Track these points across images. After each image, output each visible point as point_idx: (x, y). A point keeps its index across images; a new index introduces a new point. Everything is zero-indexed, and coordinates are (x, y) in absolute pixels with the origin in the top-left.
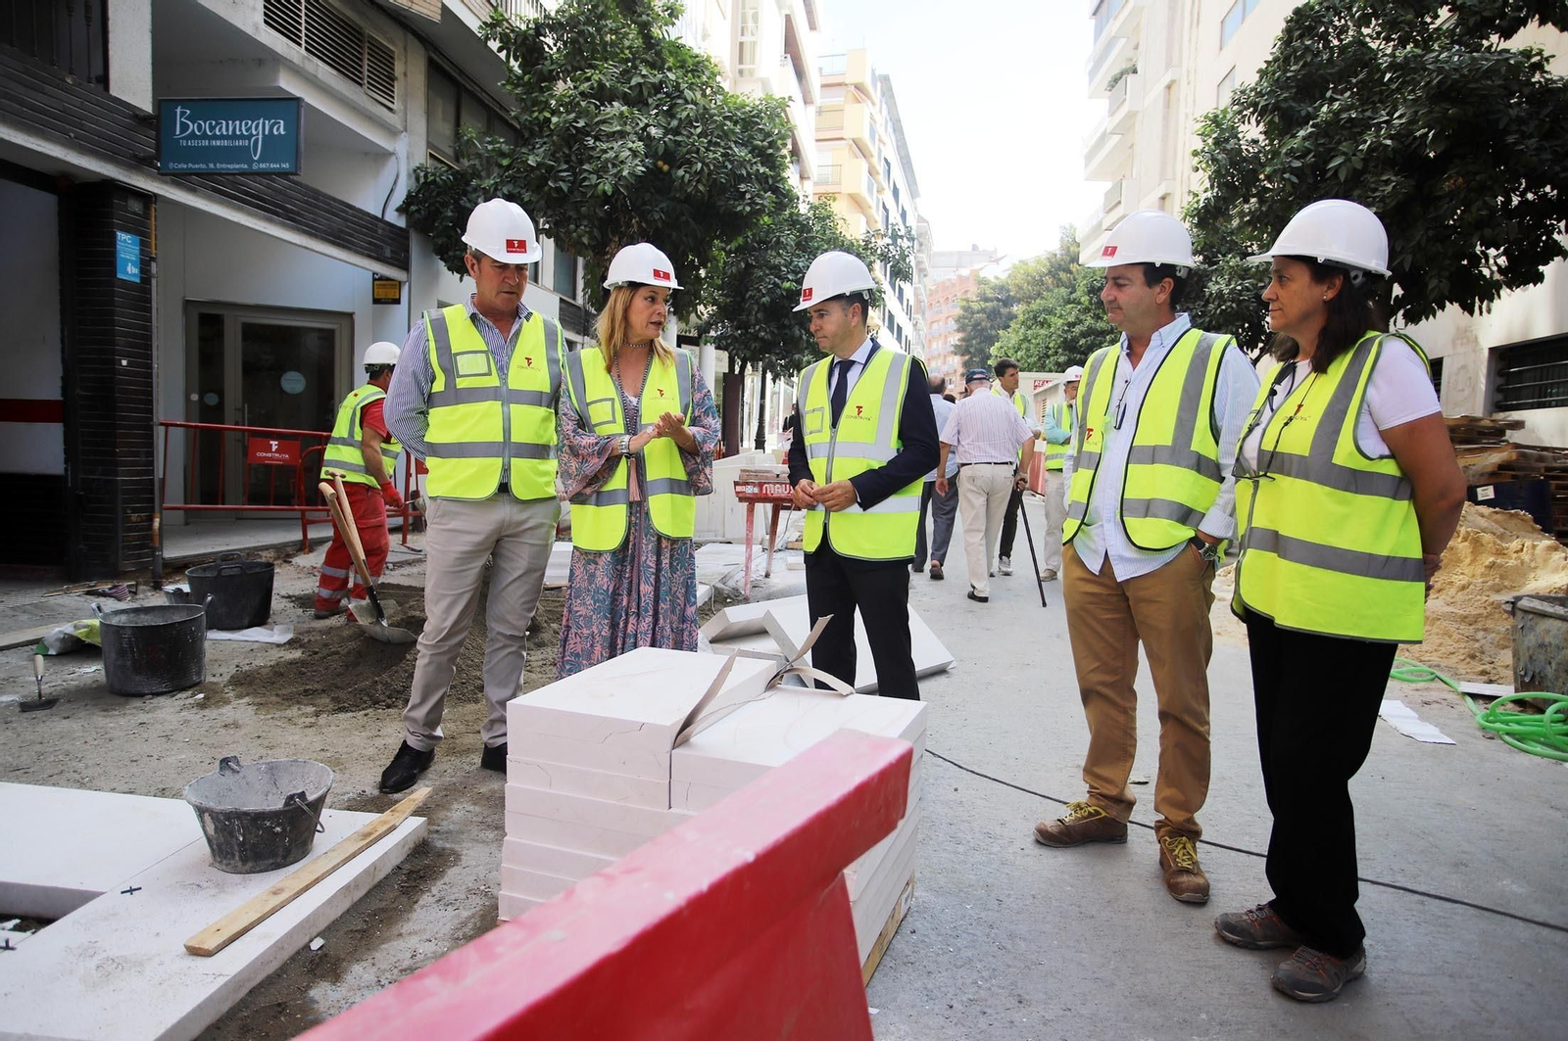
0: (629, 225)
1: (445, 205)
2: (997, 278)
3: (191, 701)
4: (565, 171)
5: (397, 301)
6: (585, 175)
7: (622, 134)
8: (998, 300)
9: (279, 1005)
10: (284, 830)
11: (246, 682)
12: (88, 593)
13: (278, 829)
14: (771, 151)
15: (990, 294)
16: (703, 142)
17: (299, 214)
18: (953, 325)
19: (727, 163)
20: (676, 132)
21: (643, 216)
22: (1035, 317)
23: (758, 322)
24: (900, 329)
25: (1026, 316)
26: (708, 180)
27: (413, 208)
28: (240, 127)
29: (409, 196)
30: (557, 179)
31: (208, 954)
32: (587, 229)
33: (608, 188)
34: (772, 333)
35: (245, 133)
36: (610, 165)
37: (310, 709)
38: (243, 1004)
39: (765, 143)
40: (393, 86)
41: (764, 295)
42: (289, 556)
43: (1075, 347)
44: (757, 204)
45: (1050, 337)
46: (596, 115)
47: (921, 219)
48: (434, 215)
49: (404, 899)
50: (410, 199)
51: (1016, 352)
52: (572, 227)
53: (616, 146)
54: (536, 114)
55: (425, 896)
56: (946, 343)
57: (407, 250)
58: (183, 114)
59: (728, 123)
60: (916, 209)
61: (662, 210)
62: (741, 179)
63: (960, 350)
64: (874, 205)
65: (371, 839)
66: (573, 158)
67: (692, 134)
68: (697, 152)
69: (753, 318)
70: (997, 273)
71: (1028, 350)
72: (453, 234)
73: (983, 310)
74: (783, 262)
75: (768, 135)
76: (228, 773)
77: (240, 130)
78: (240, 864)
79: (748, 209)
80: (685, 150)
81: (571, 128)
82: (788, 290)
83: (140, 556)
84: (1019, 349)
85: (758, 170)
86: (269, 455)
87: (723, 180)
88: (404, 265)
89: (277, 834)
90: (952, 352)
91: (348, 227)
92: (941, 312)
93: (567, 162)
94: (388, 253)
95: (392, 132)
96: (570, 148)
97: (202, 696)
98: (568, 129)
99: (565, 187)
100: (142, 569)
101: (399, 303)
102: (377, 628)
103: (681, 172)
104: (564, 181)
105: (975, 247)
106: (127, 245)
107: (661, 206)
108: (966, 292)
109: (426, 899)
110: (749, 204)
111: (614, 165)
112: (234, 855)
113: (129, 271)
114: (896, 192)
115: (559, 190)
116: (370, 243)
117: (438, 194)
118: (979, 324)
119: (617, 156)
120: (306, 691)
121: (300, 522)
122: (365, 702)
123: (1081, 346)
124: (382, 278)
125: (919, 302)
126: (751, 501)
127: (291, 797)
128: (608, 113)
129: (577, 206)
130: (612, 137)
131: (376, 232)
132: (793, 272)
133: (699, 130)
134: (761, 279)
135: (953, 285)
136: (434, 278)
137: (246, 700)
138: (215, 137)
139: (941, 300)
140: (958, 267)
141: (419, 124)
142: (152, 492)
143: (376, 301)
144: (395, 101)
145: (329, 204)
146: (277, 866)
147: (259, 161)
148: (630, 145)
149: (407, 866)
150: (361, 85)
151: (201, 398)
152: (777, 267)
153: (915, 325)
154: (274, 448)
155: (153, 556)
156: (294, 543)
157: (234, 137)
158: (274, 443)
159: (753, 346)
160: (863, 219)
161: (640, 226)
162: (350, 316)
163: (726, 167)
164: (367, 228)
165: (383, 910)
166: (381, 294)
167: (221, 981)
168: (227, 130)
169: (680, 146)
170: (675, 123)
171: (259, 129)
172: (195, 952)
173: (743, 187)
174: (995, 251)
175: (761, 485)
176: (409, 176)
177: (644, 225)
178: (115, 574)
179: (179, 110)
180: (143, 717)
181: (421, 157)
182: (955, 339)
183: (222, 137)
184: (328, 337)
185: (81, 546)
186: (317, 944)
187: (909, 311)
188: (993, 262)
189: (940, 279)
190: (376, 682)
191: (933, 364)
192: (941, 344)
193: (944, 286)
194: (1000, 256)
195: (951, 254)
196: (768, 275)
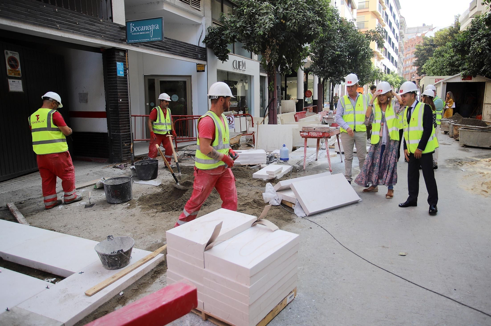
0: (272, 42)
1: (217, 39)
2: (431, 37)
3: (126, 206)
4: (249, 27)
5: (204, 71)
6: (255, 28)
7: (267, 13)
8: (431, 45)
9: (106, 311)
10: (118, 259)
11: (142, 200)
12: (114, 167)
13: (116, 259)
14: (321, 11)
15: (428, 43)
16: (296, 12)
17: (170, 49)
18: (414, 56)
19: (305, 18)
20: (287, 9)
21: (277, 39)
22: (440, 53)
23: (327, 66)
24: (393, 58)
26: (298, 25)
27: (207, 41)
28: (147, 28)
29: (206, 37)
30: (246, 30)
31: (90, 296)
32: (257, 46)
33: (262, 33)
34: (333, 69)
35: (148, 30)
36: (262, 25)
37: (155, 210)
38: (97, 310)
39: (319, 9)
40: (200, 3)
41: (329, 57)
43: (454, 65)
44: (316, 31)
45: (444, 61)
46: (259, 7)
47: (401, 17)
48: (214, 42)
49: (152, 280)
50: (206, 38)
51: (432, 67)
52: (252, 45)
53: (264, 17)
54: (242, 8)
55: (158, 279)
56: (412, 62)
57: (206, 55)
58: (132, 25)
59: (305, 4)
60: (399, 14)
61: (283, 36)
62: (310, 23)
63: (415, 64)
64: (381, 14)
65: (145, 261)
66: (252, 23)
67: (292, 10)
68: (294, 16)
69: (326, 65)
70: (430, 35)
72: (219, 48)
73: (425, 49)
74: (336, 44)
75: (320, 6)
76: (110, 240)
77: (147, 29)
78: (108, 267)
79: (313, 33)
80: (290, 15)
81: (251, 13)
82: (338, 55)
83: (128, 156)
84: (433, 66)
85: (316, 19)
87: (304, 24)
88: (206, 60)
89: (116, 260)
90: (413, 65)
91: (186, 50)
92: (410, 50)
93: (250, 24)
94: (200, 57)
95: (200, 17)
96: (251, 19)
97: (129, 204)
98: (250, 13)
99: (249, 32)
100: (129, 159)
102: (177, 185)
103: (288, 23)
104: (249, 31)
105: (424, 25)
106: (120, 66)
107: (283, 35)
108: (420, 42)
109: (158, 280)
110: (313, 31)
111: (264, 24)
112: (106, 265)
113: (120, 73)
114: (391, 8)
115: (247, 34)
116: (194, 54)
117: (215, 36)
118: (423, 55)
119: (264, 21)
120: (156, 204)
122: (170, 209)
123: (456, 64)
124: (199, 64)
125: (400, 47)
126: (306, 137)
127: (119, 251)
128: (263, 6)
129: (254, 38)
130: (264, 14)
131: (195, 50)
132: (340, 48)
133: (294, 8)
134: (328, 51)
135: (415, 40)
136: (215, 63)
137: (140, 206)
138: (141, 32)
139: (410, 46)
140: (416, 33)
141: (209, 13)
142: (130, 137)
143: (198, 71)
144: (200, 8)
145: (180, 44)
146: (118, 268)
147: (152, 38)
148: (270, 17)
149: (155, 269)
150: (189, 4)
151: (150, 104)
152: (334, 47)
153: (399, 56)
155: (131, 155)
157: (146, 31)
159: (326, 74)
160: (377, 20)
161: (276, 42)
162: (190, 76)
163: (304, 20)
164: (192, 49)
165: (144, 283)
166: (199, 69)
167: (91, 304)
168: (144, 29)
169: (288, 14)
170: (287, 6)
171: (152, 28)
172: (87, 295)
173: (311, 26)
174: (432, 26)
175: (308, 132)
176: (206, 30)
177: (278, 42)
178: (122, 161)
179: (131, 24)
180: (112, 211)
181: (210, 24)
182: (415, 60)
183: (142, 31)
184: (185, 82)
185: (113, 153)
186: (121, 294)
187: (396, 51)
188: (431, 30)
189: (410, 38)
190: (174, 203)
191: (407, 70)
192: (409, 63)
193: (411, 41)
194: (433, 28)
195: (414, 28)
196: (331, 50)
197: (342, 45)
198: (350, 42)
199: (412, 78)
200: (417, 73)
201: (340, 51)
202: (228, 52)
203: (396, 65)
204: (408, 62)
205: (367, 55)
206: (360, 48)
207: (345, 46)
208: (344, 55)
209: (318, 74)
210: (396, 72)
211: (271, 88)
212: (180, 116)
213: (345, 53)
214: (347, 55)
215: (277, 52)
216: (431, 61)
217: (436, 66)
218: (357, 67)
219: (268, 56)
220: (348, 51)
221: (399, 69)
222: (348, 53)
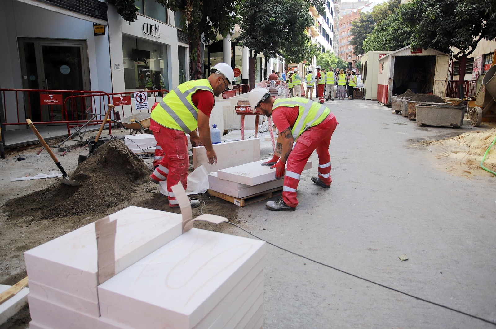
2: (368, 12)
5: (104, 34)
8: (368, 21)
15: (365, 19)
18: (350, 33)
22: (382, 28)
23: (260, 35)
24: (328, 35)
25: (378, 27)
34: (266, 39)
37: (31, 218)
41: (262, 24)
43: (398, 40)
45: (387, 35)
51: (374, 43)
56: (347, 41)
57: (106, 12)
63: (352, 43)
69: (258, 33)
70: (368, 10)
71: (378, 42)
73: (362, 26)
82: (272, 21)
84: (375, 42)
88: (105, 19)
90: (349, 44)
92: (345, 28)
94: (97, 14)
102: (65, 180)
108: (356, 19)
116: (88, 9)
118: (361, 32)
120: (32, 209)
122: (54, 214)
123: (400, 39)
124: (97, 25)
125: (335, 24)
126: (243, 114)
131: (91, 4)
132: (274, 13)
134: (261, 17)
135: (350, 16)
136: (119, 24)
139: (345, 23)
140: (352, 9)
143: (96, 34)
151: (28, 78)
152: (268, 12)
153: (334, 34)
154: (51, 98)
158: (51, 96)
159: (259, 45)
162: (85, 41)
164: (86, 3)
166: (97, 31)
174: (368, 1)
175: (246, 107)
182: (351, 38)
184: (78, 49)
187: (331, 28)
188: (367, 5)
189: (345, 14)
190: (60, 205)
191: (342, 49)
192: (345, 41)
193: (346, 17)
194: (369, 3)
195: (349, 3)
196: (264, 15)
197: (277, 10)
198: (286, 7)
199: (348, 58)
200: (354, 53)
201: (276, 17)
202: (136, 10)
203: (331, 43)
204: (343, 40)
205: (306, 22)
206: (298, 13)
207: (281, 11)
208: (279, 22)
209: (248, 46)
210: (331, 52)
211: (194, 57)
212: (72, 91)
213: (280, 20)
214: (283, 22)
215: (200, 9)
216: (371, 37)
217: (378, 41)
218: (294, 37)
219: (189, 13)
220: (285, 18)
221: (334, 48)
222: (284, 20)
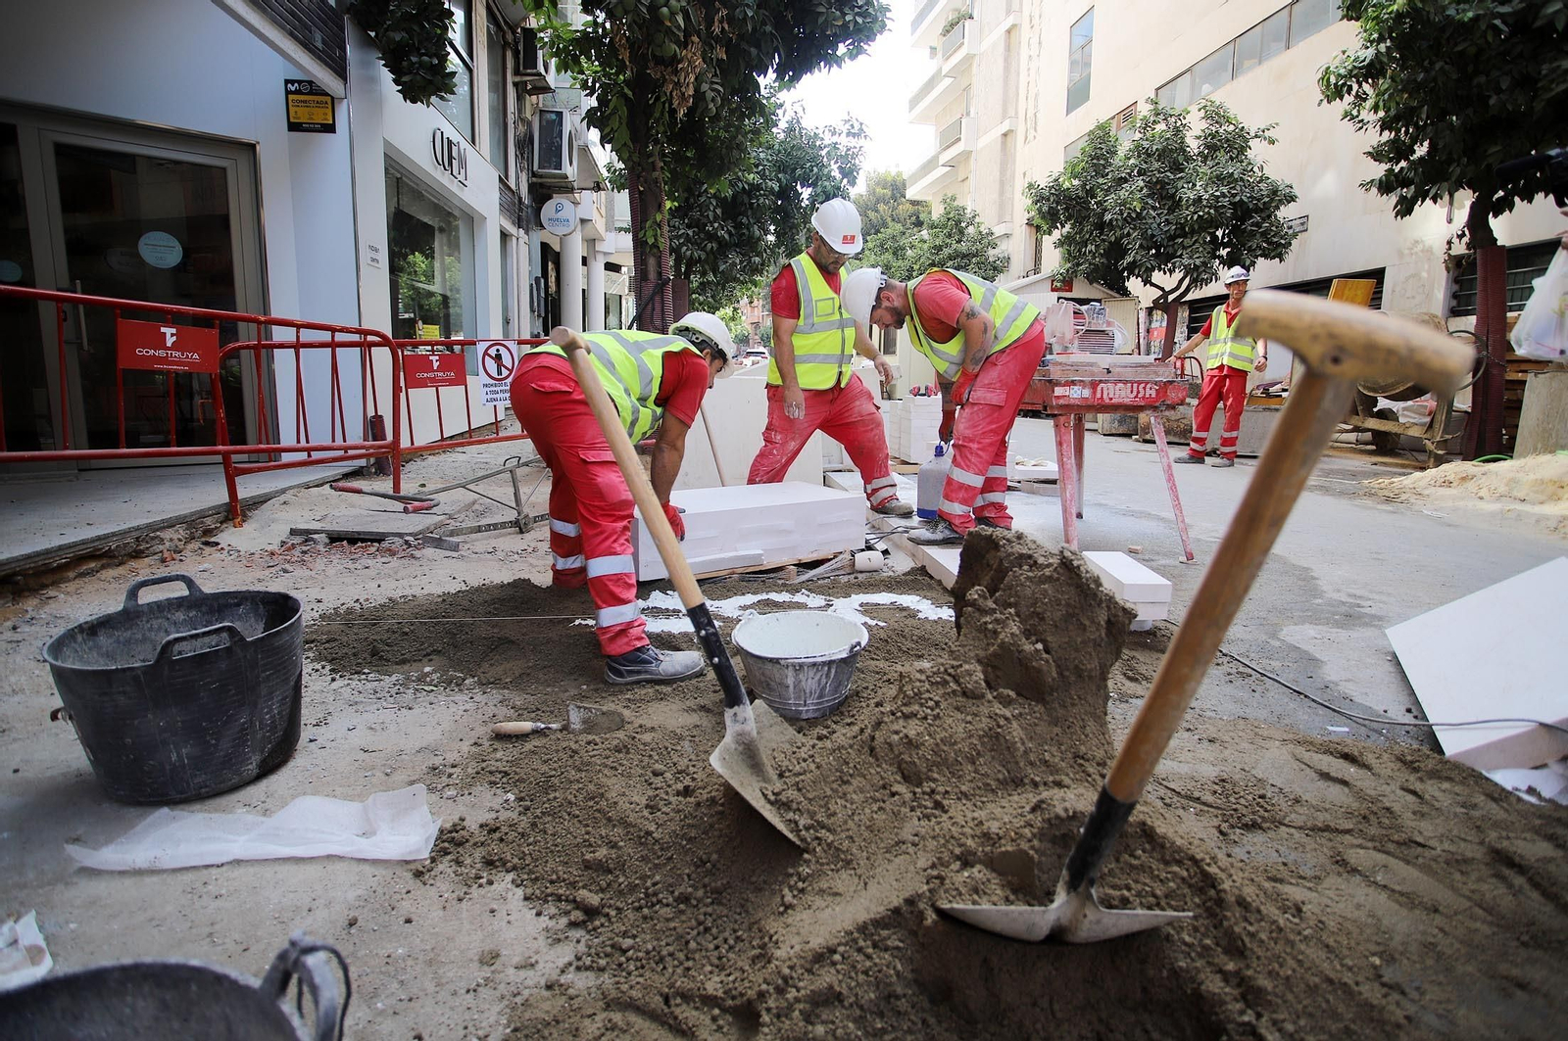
5: (330, 128)
42: (208, 532)
57: (342, 47)
72: (416, 28)
86: (161, 353)
88: (342, 71)
94: (317, 42)
101: (334, 132)
116: (293, 14)
121: (221, 468)
131: (301, 1)
143: (293, 127)
154: (170, 341)
156: (216, 510)
158: (169, 332)
162: (251, 148)
166: (302, 115)
175: (1094, 386)
184: (219, 175)
